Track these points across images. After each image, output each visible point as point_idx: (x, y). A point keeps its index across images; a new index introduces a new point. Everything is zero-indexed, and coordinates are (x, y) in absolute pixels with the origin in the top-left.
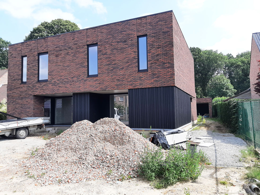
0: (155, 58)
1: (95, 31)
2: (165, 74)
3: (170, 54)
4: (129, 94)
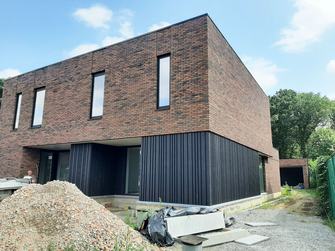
0: (180, 87)
1: (103, 54)
2: (194, 111)
3: (203, 80)
4: (142, 146)
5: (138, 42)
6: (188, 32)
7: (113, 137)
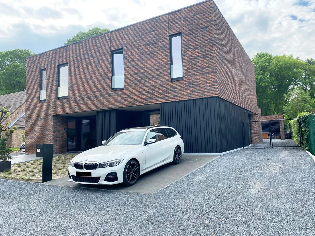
0: (192, 61)
1: (120, 34)
2: (204, 81)
3: (211, 55)
4: (160, 110)
5: (151, 23)
6: (196, 14)
7: (135, 104)
